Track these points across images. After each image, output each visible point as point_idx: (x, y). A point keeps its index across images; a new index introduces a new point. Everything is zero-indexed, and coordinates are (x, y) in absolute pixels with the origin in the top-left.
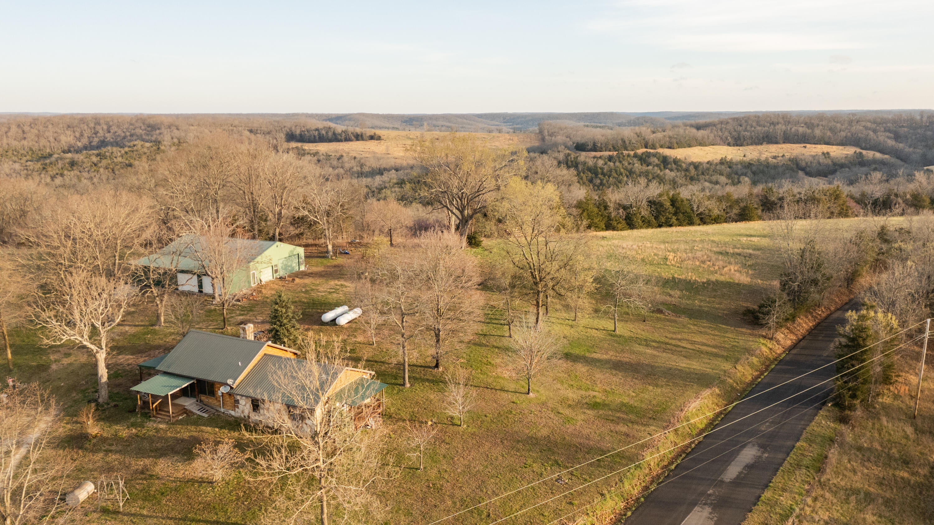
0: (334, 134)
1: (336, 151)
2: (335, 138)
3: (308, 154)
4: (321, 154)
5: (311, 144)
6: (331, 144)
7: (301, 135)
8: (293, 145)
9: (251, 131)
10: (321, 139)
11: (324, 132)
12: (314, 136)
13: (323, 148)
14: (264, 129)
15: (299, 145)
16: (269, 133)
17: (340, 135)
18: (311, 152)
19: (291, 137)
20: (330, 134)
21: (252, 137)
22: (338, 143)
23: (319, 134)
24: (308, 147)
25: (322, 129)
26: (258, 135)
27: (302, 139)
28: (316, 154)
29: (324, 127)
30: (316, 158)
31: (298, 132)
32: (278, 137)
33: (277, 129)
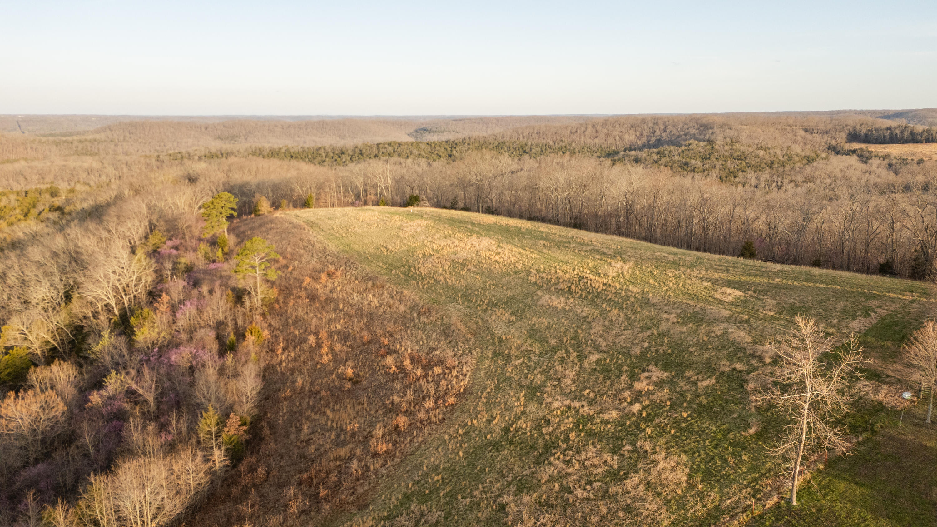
0: (912, 133)
1: (913, 154)
2: (914, 139)
3: (876, 156)
4: (892, 157)
5: (878, 146)
6: (906, 145)
7: (866, 135)
8: (856, 146)
9: (806, 130)
10: (894, 139)
11: (898, 132)
12: (884, 136)
13: (895, 150)
14: (822, 127)
15: (863, 146)
16: (827, 133)
17: (921, 135)
18: (880, 154)
19: (853, 137)
20: (906, 134)
21: (809, 136)
22: (915, 145)
23: (891, 133)
24: (873, 148)
25: (895, 128)
26: (814, 135)
27: (867, 139)
28: (886, 157)
29: (899, 126)
30: (886, 162)
31: (864, 131)
32: (837, 136)
33: (838, 127)
